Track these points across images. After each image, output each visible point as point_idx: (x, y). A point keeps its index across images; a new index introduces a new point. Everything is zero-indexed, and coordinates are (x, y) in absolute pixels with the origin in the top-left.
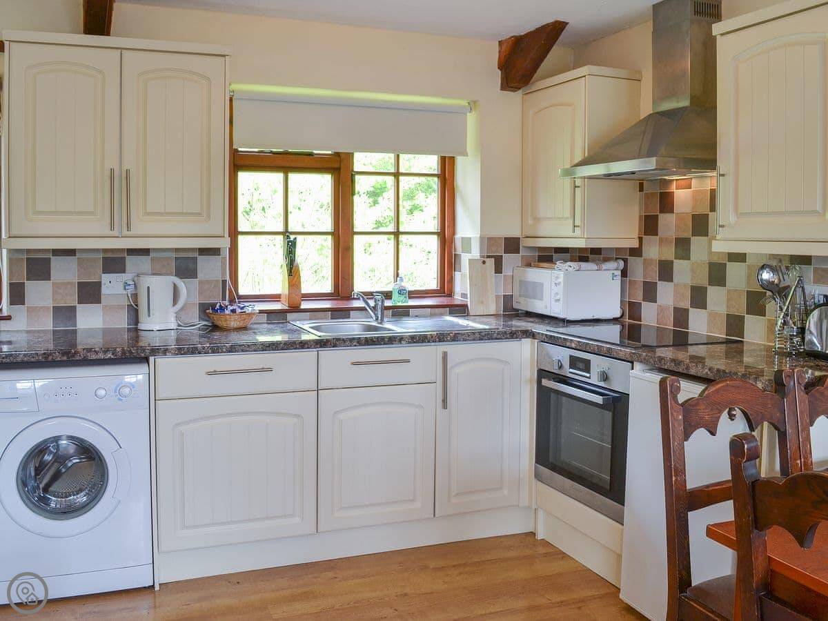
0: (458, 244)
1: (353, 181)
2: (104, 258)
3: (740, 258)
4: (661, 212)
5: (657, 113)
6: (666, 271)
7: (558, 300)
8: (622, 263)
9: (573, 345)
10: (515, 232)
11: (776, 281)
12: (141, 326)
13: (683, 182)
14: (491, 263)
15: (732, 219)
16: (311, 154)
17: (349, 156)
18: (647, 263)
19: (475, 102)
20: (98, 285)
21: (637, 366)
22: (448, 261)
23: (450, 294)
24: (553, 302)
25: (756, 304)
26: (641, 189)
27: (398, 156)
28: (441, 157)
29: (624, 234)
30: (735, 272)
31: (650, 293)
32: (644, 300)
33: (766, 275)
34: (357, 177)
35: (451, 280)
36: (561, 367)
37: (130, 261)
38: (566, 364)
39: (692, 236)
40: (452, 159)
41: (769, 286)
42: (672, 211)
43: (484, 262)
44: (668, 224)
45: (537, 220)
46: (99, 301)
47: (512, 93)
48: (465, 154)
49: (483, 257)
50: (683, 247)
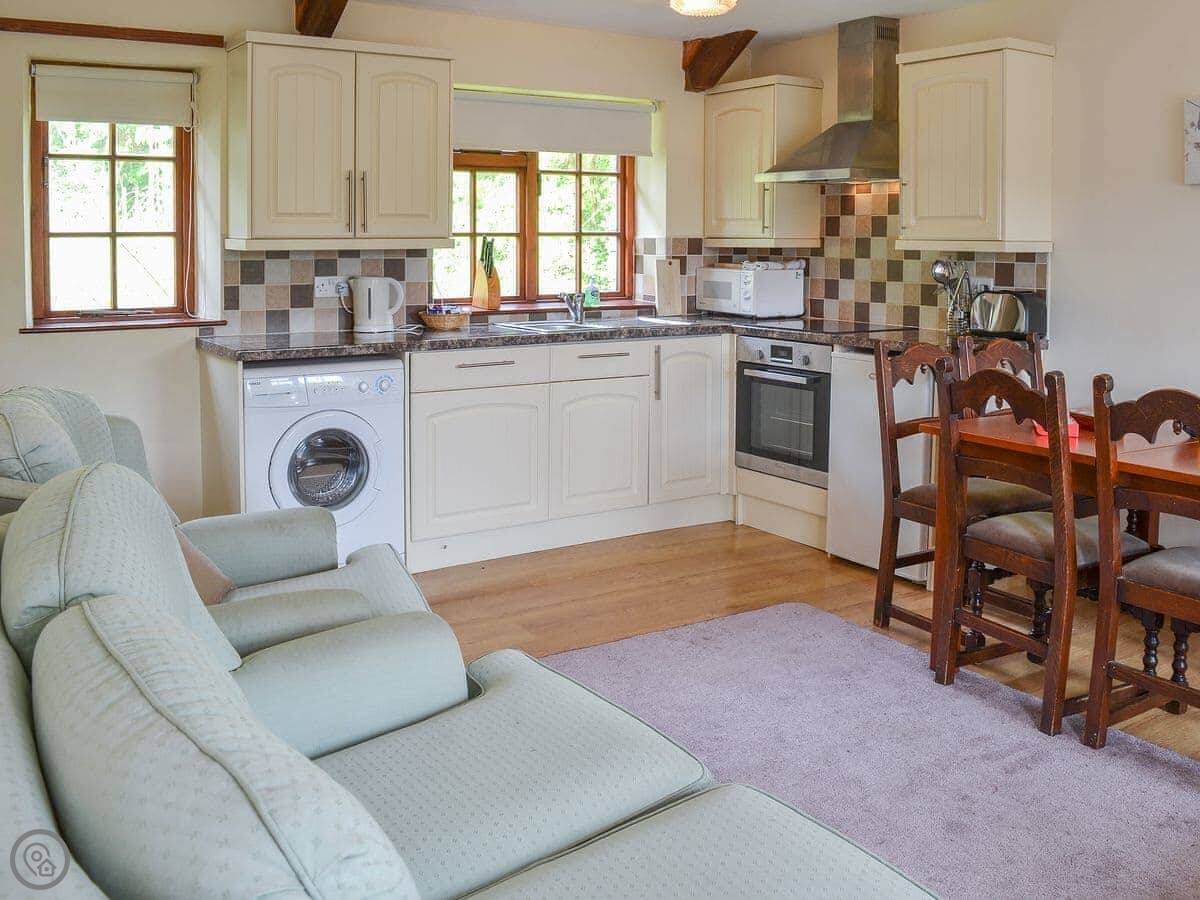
0: (640, 247)
1: (539, 181)
2: (317, 262)
3: (914, 255)
4: (843, 213)
5: (841, 124)
6: (847, 269)
7: (748, 299)
8: (804, 263)
9: (775, 336)
10: (697, 234)
11: (947, 274)
12: (356, 329)
13: (863, 187)
14: (677, 263)
15: (913, 222)
16: (499, 153)
17: (535, 156)
18: (828, 262)
19: (659, 102)
20: (310, 288)
21: (837, 348)
22: (629, 263)
23: (630, 298)
24: (742, 300)
25: (929, 296)
26: (823, 192)
27: (581, 156)
28: (622, 157)
29: (807, 235)
30: (911, 268)
31: (832, 290)
32: (826, 297)
33: (939, 270)
34: (543, 177)
35: (632, 281)
36: (762, 357)
37: (341, 263)
38: (767, 353)
39: (873, 236)
40: (632, 159)
41: (941, 279)
42: (852, 213)
43: (670, 264)
44: (849, 225)
45: (721, 220)
46: (310, 304)
47: (695, 94)
48: (649, 153)
49: (667, 257)
50: (863, 247)
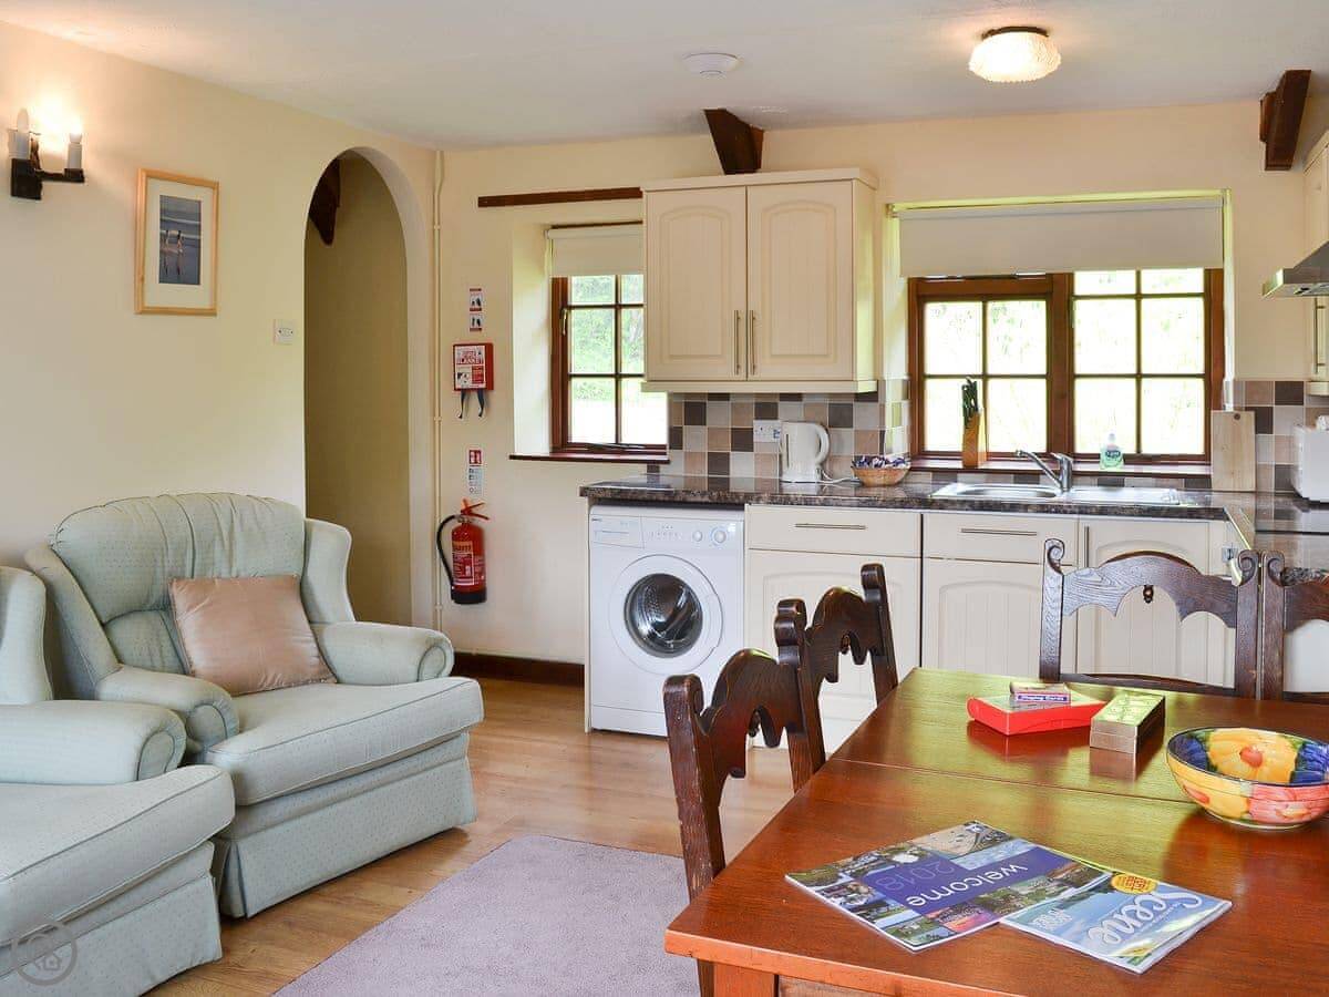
1: (1071, 309)
2: (756, 404)
12: (785, 478)
14: (1249, 418)
17: (1071, 277)
20: (750, 432)
34: (1078, 303)
37: (783, 406)
40: (1220, 273)
43: (1237, 417)
46: (751, 449)
